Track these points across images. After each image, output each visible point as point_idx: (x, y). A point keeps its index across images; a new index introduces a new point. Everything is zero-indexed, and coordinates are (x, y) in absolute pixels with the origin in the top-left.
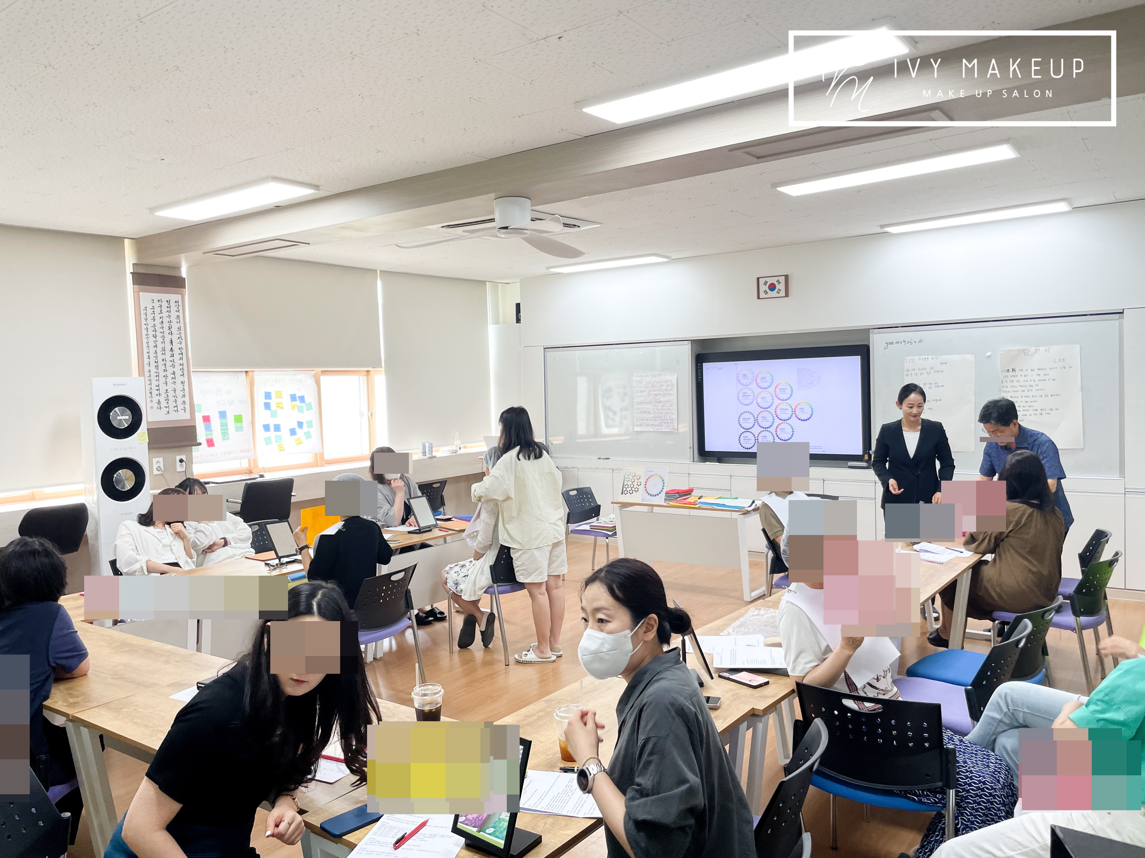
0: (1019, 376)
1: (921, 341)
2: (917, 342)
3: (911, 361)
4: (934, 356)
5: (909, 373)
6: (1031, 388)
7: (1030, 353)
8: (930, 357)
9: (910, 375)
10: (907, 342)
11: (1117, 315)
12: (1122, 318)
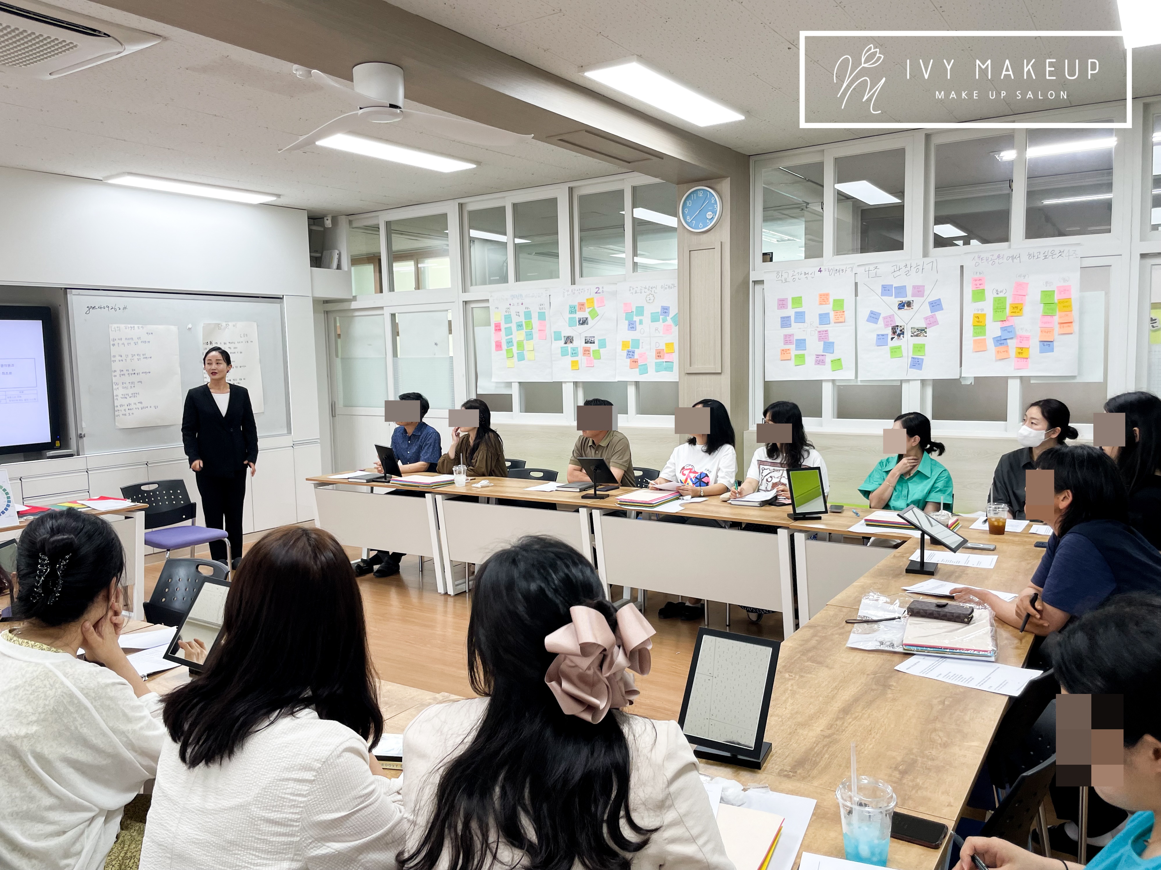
1: (125, 308)
2: (122, 308)
3: (116, 329)
4: (140, 326)
5: (116, 342)
7: (222, 327)
8: (136, 326)
9: (117, 345)
10: (110, 308)
11: (279, 300)
12: (282, 302)
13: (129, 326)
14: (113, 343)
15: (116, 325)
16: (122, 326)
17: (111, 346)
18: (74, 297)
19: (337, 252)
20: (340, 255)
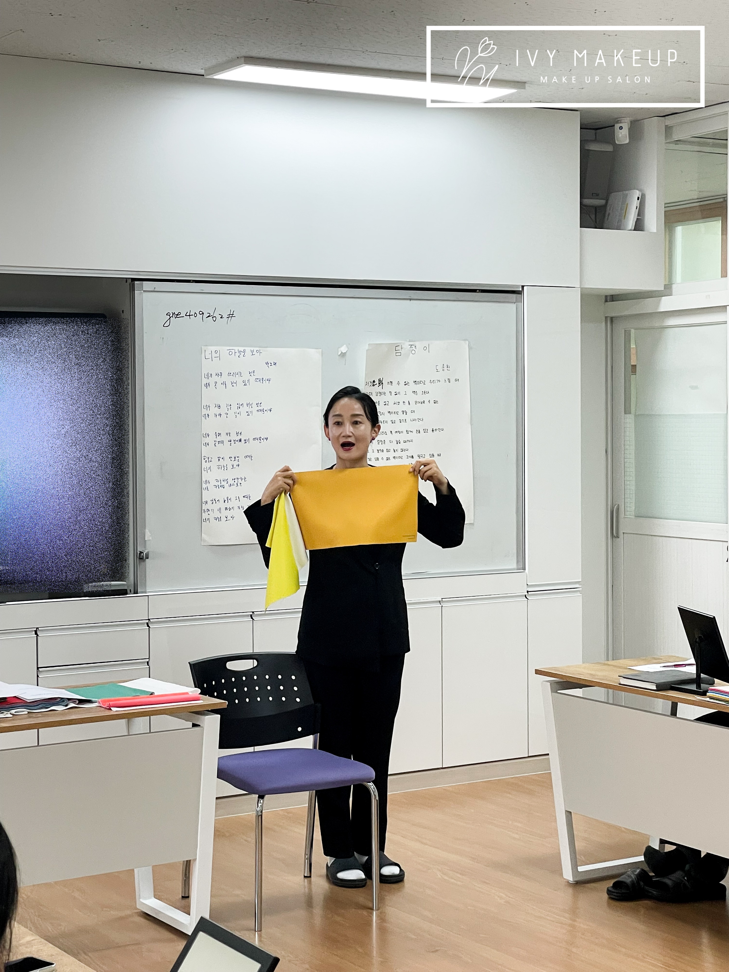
0: (388, 394)
1: (231, 316)
2: (225, 316)
3: (214, 355)
4: (255, 349)
5: (211, 381)
6: (403, 417)
7: (403, 352)
8: (248, 349)
9: (212, 384)
10: (206, 315)
11: (514, 296)
12: (521, 301)
13: (236, 349)
14: (207, 381)
15: (213, 348)
16: (224, 349)
17: (204, 388)
18: (145, 294)
19: (637, 194)
20: (642, 200)
